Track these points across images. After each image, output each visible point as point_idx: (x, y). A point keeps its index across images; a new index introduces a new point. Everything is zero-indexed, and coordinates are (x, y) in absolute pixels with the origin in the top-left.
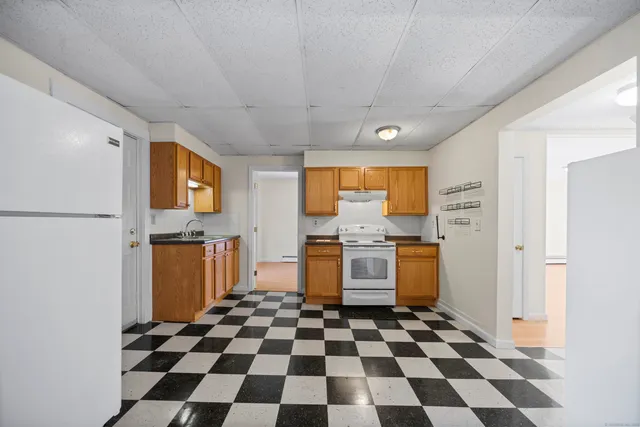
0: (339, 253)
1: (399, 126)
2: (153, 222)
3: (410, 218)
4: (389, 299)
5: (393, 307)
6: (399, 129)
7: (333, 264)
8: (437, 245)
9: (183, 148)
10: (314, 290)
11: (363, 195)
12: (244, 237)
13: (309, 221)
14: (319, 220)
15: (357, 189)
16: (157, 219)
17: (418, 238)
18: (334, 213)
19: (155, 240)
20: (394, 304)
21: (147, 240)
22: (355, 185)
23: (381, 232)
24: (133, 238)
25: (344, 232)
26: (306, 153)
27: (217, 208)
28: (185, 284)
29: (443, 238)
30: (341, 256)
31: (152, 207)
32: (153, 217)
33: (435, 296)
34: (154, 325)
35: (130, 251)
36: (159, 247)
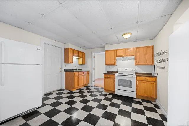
0: (114, 77)
1: (131, 32)
2: (66, 67)
3: (146, 66)
4: (133, 95)
5: (135, 98)
6: (131, 34)
7: (112, 81)
8: (156, 77)
9: (71, 49)
10: (107, 88)
11: (125, 58)
12: (90, 71)
13: (108, 67)
14: (112, 66)
15: (123, 56)
16: (66, 66)
17: (151, 74)
18: (114, 65)
19: (66, 71)
20: (135, 97)
21: (64, 70)
22: (122, 55)
23: (133, 71)
24: (61, 70)
25: (119, 70)
26: (106, 46)
27: (84, 63)
28: (71, 81)
29: (158, 74)
30: (115, 78)
31: (65, 63)
32: (66, 65)
33: (155, 97)
34: (64, 90)
35: (60, 73)
36: (66, 72)
